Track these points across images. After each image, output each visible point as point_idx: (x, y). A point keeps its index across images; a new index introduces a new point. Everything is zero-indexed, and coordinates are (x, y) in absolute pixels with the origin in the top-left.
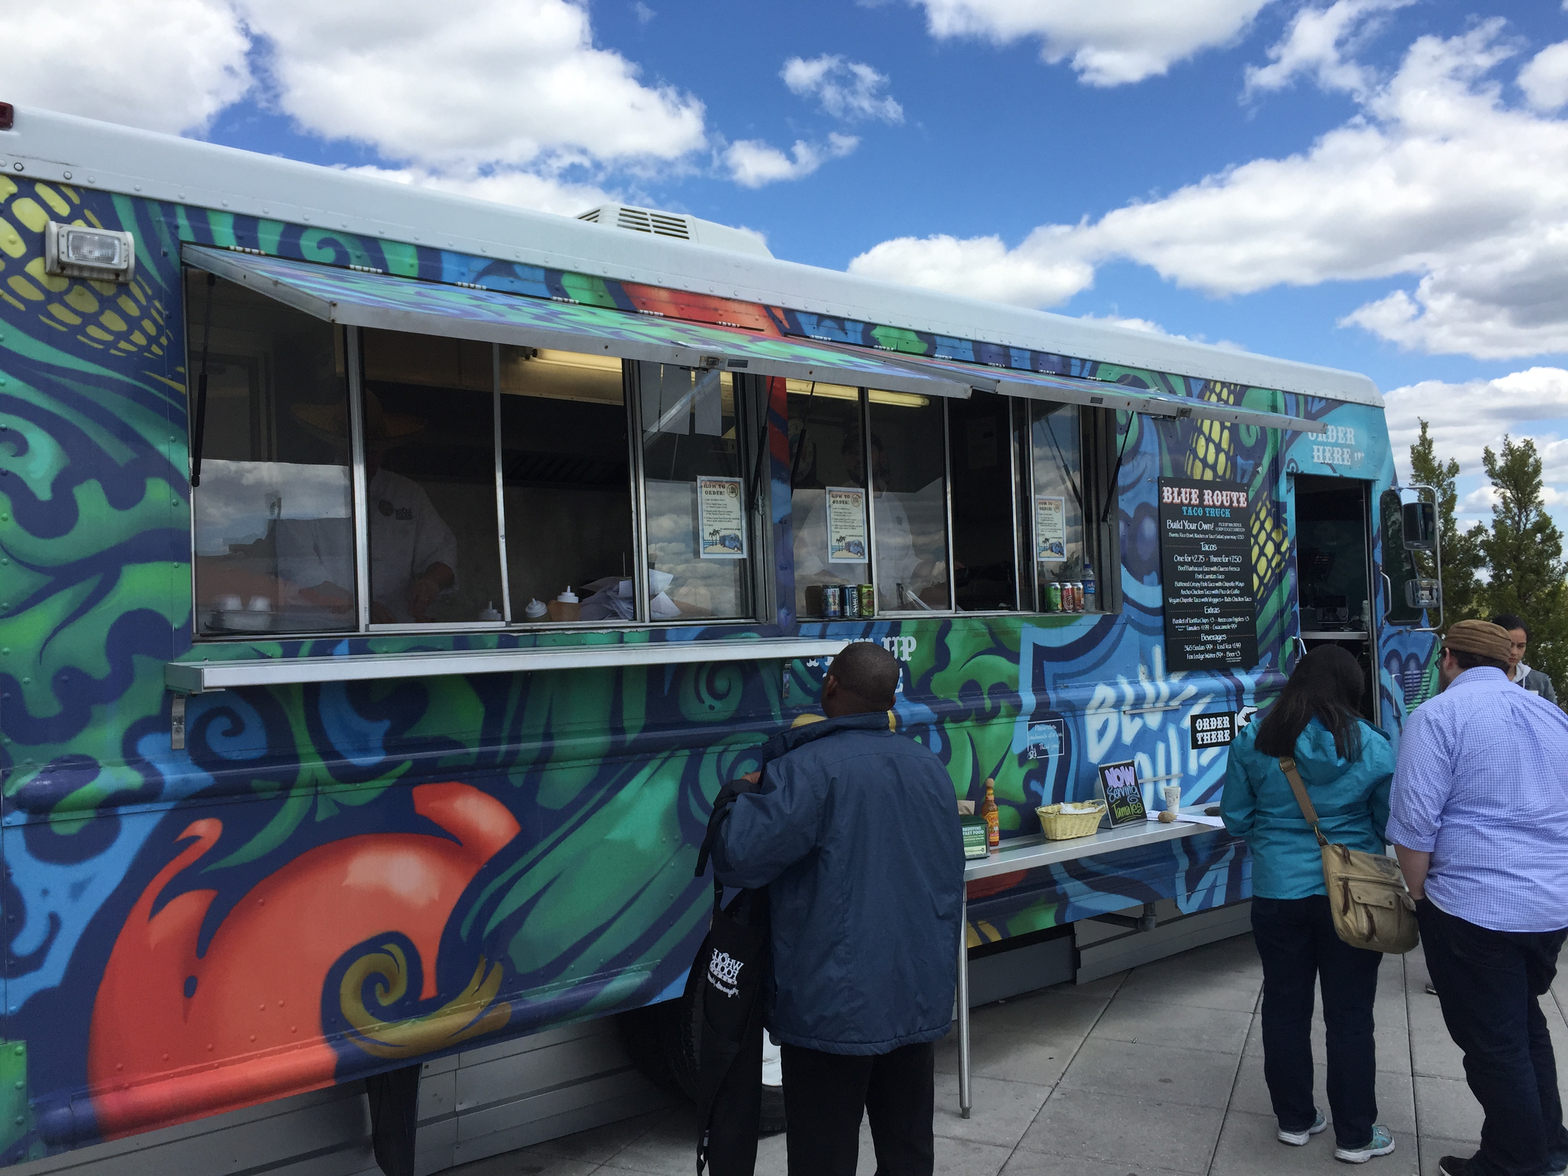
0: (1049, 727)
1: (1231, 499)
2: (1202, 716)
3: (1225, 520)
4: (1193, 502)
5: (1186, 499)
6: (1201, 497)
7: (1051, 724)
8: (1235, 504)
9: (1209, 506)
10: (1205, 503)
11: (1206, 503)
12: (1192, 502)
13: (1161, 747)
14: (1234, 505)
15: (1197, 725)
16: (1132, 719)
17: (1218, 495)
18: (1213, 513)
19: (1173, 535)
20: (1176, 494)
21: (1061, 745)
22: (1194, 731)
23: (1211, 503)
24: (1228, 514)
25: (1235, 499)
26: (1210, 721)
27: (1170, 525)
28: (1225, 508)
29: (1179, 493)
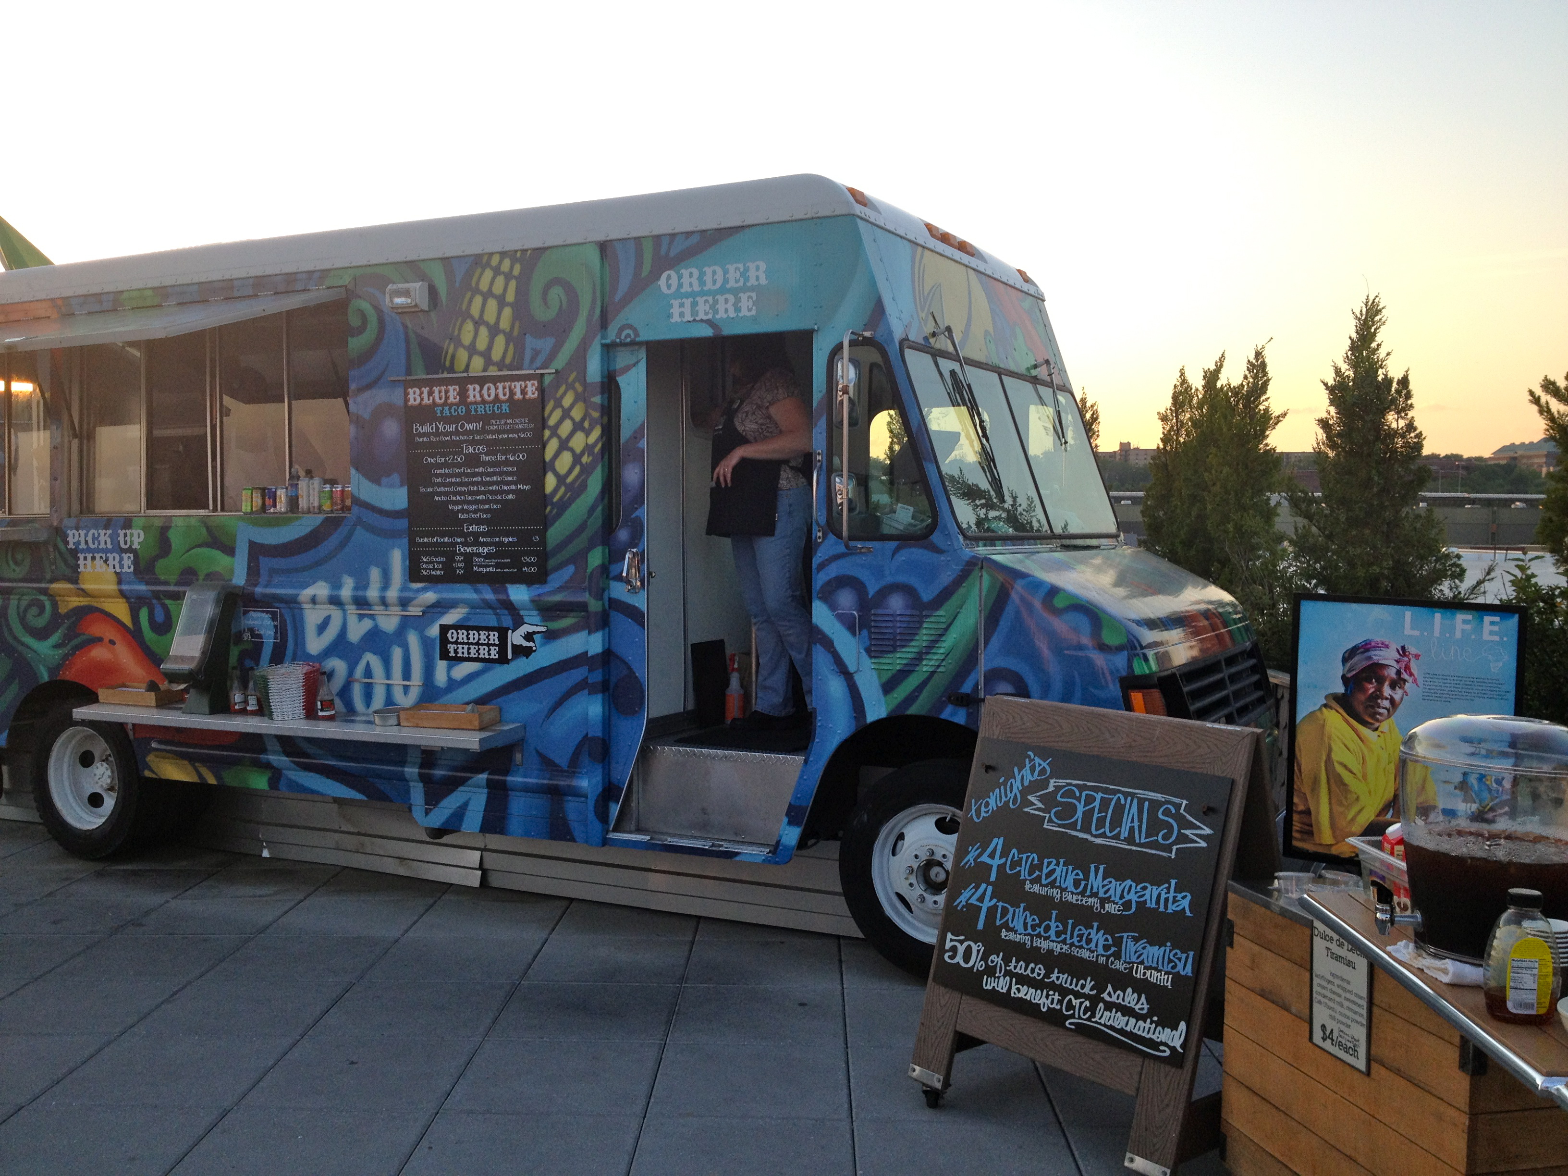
0: (264, 615)
1: (511, 390)
2: (457, 627)
3: (502, 416)
4: (451, 400)
5: (440, 399)
6: (463, 394)
7: (267, 612)
8: (518, 396)
9: (476, 403)
10: (469, 400)
11: (471, 399)
12: (449, 401)
13: (397, 654)
14: (516, 397)
15: (449, 635)
16: (360, 620)
17: (489, 389)
18: (481, 410)
19: (421, 440)
20: (425, 395)
21: (276, 632)
22: (444, 640)
23: (479, 399)
24: (505, 408)
25: (518, 391)
26: (468, 634)
27: (417, 429)
28: (502, 402)
29: (430, 393)
